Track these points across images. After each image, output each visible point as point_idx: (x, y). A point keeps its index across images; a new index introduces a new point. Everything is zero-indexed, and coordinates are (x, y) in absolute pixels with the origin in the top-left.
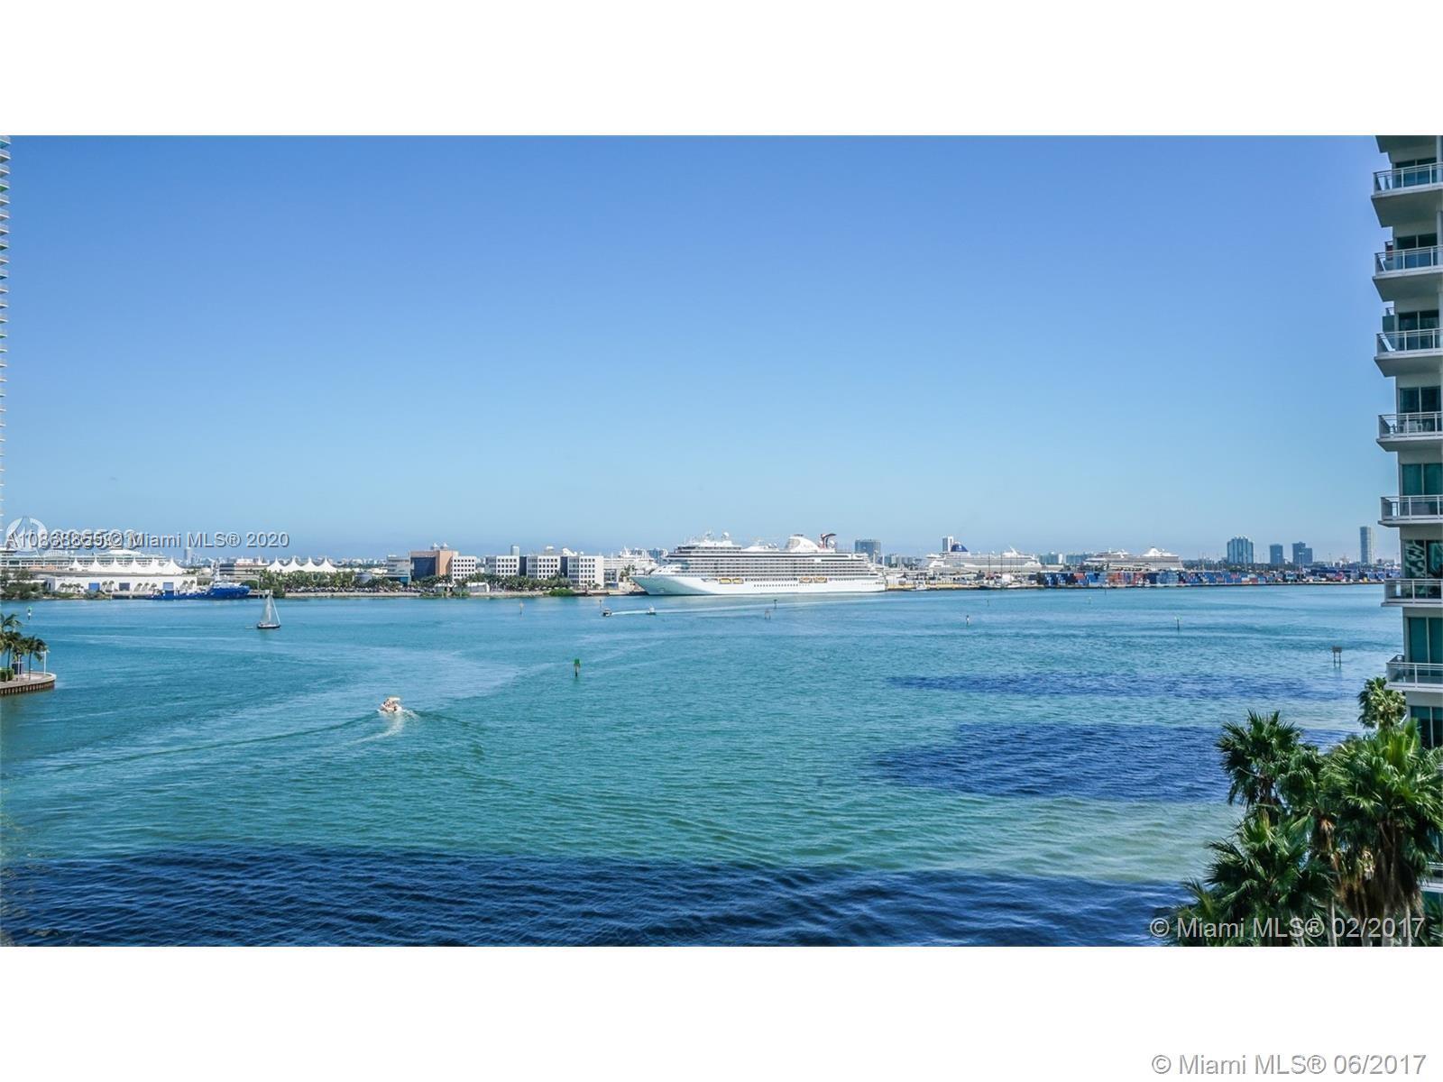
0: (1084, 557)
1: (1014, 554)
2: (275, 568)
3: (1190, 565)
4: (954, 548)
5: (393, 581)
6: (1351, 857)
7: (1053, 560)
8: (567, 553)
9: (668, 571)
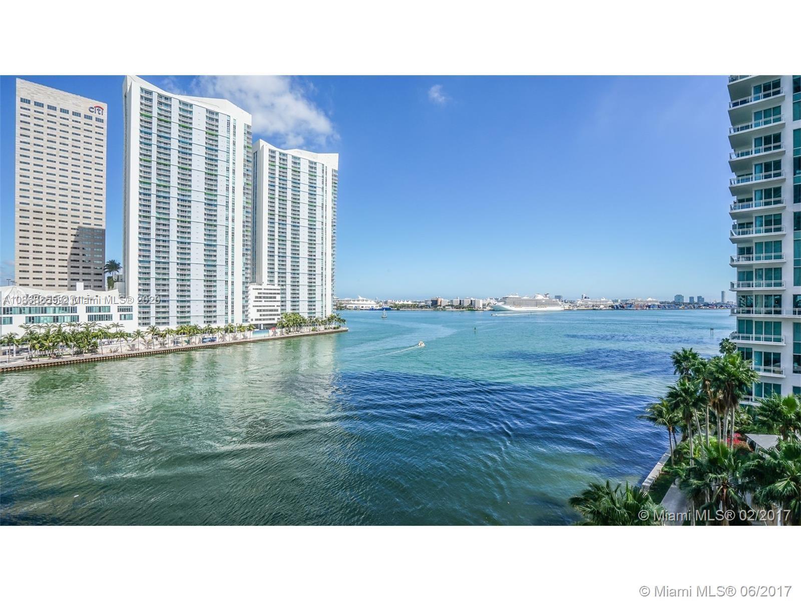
0: (627, 300)
1: (604, 299)
3: (662, 303)
4: (585, 298)
5: (426, 306)
6: (715, 393)
7: (617, 301)
8: (472, 299)
9: (500, 304)
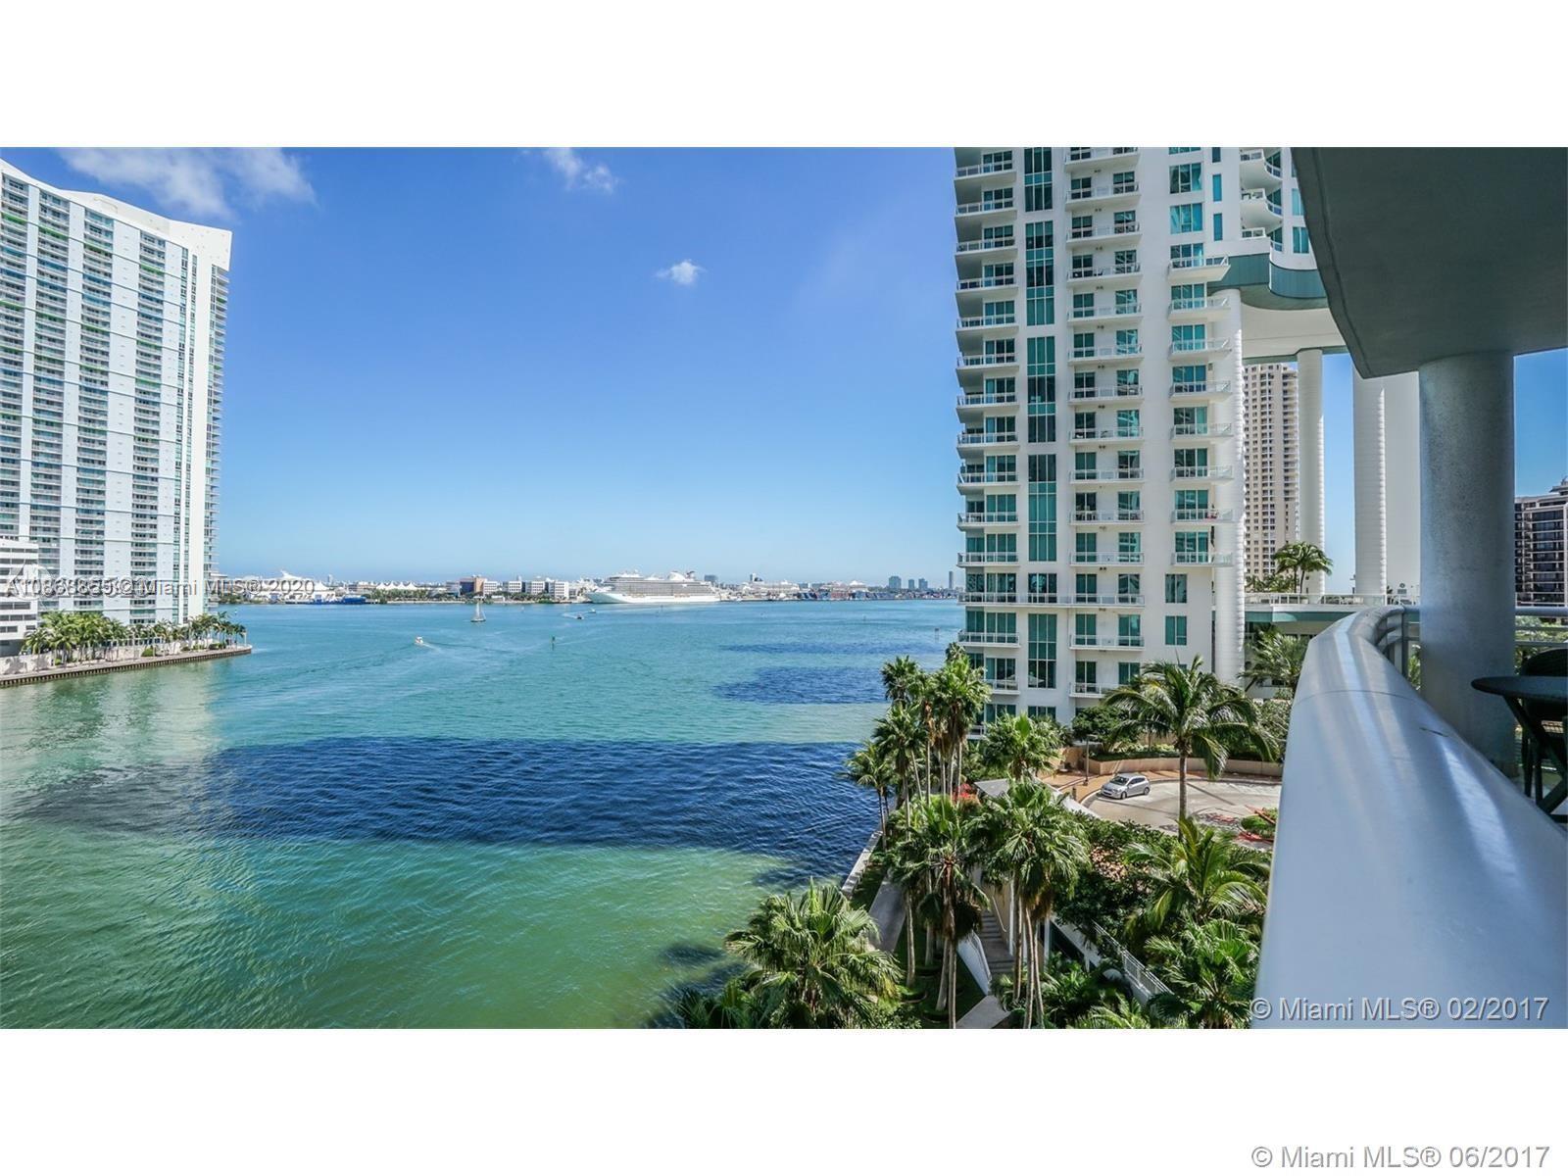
0: (821, 585)
1: (786, 583)
2: (381, 587)
3: (871, 589)
4: (756, 580)
5: (449, 595)
6: (938, 723)
7: (806, 586)
8: (548, 580)
9: (604, 590)
